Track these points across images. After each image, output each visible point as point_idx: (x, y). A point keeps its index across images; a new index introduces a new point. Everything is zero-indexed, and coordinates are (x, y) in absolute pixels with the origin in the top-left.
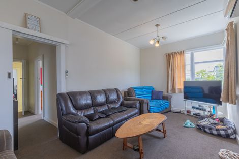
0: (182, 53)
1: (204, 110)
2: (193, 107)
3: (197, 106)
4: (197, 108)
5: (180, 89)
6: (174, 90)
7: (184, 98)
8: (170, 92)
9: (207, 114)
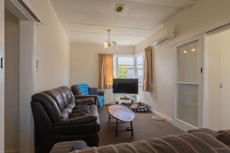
0: (111, 56)
1: (128, 99)
2: (121, 99)
3: (123, 97)
4: (124, 99)
5: (110, 85)
6: (105, 87)
7: (113, 92)
8: (102, 88)
9: (130, 102)
